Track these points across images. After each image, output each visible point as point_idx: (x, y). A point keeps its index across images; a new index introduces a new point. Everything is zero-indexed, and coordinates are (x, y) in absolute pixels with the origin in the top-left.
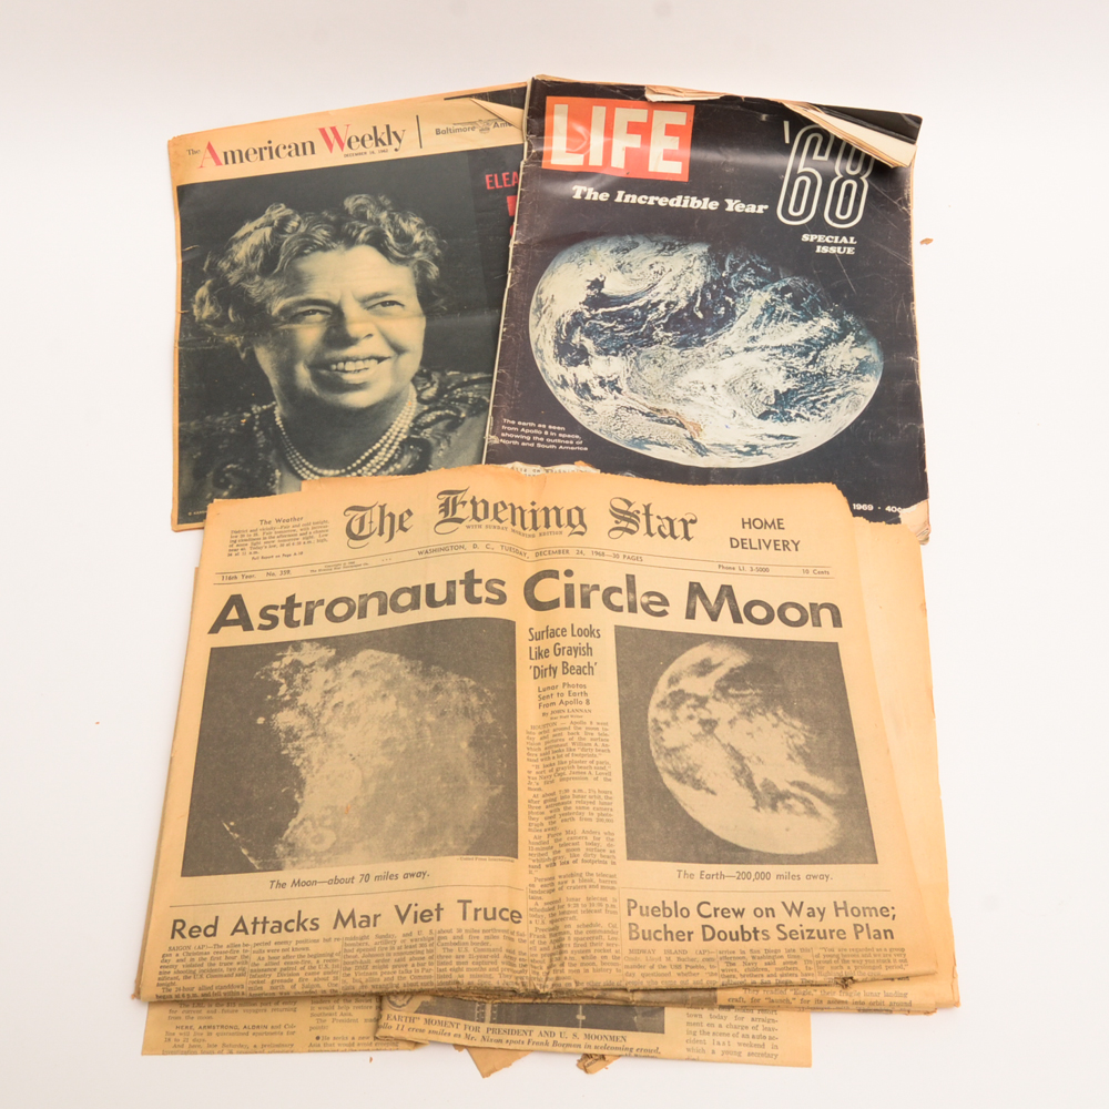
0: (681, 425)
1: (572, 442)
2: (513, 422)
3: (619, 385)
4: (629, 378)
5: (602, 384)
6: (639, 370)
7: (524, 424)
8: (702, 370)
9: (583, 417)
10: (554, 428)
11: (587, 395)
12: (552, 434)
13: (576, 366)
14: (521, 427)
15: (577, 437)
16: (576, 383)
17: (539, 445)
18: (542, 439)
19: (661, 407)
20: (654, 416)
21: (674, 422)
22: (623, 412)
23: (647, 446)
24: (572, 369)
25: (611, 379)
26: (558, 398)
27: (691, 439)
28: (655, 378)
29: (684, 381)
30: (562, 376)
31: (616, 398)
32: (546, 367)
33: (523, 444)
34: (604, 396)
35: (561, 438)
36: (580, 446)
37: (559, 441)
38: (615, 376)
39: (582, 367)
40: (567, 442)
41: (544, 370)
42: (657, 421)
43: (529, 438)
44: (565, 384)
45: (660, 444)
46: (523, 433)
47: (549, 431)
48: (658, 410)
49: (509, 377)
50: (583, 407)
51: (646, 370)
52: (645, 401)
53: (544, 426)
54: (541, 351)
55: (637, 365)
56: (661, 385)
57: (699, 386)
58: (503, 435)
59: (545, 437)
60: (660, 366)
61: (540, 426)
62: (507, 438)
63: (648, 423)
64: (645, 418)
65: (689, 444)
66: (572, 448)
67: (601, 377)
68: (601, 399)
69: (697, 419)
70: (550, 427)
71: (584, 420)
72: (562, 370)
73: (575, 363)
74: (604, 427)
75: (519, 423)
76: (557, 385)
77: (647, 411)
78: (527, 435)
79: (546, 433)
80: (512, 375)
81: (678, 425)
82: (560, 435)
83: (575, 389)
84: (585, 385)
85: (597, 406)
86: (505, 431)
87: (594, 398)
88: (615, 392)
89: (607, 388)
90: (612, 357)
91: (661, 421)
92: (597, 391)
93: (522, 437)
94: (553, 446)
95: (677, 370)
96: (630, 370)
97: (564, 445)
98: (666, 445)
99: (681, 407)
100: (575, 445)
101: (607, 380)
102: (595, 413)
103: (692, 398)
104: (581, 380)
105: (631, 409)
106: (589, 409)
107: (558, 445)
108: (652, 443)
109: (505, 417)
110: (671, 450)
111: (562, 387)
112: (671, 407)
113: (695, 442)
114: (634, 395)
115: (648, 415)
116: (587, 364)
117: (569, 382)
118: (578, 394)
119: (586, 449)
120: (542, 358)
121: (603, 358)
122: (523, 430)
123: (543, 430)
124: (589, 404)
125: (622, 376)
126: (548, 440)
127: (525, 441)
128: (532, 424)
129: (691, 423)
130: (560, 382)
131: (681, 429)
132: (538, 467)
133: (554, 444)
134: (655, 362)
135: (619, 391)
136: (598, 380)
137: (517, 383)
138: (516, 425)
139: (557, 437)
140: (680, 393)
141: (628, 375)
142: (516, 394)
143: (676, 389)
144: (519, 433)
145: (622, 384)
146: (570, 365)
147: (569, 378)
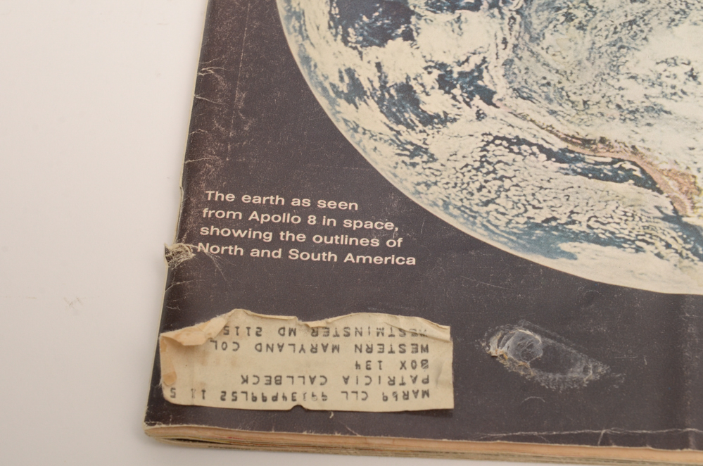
0: (646, 182)
1: (376, 243)
2: (230, 197)
3: (486, 81)
4: (508, 63)
5: (445, 83)
6: (532, 39)
7: (258, 200)
8: (684, 28)
9: (402, 171)
10: (332, 204)
11: (410, 116)
12: (326, 221)
13: (382, 44)
14: (248, 208)
15: (389, 226)
16: (383, 87)
17: (294, 254)
18: (301, 237)
19: (593, 133)
20: (577, 159)
21: (629, 176)
22: (498, 152)
23: (566, 246)
24: (373, 53)
25: (467, 68)
26: (341, 127)
27: (675, 218)
28: (571, 58)
29: (642, 60)
30: (350, 72)
31: (480, 116)
32: (311, 52)
33: (255, 253)
34: (452, 113)
35: (350, 232)
36: (397, 252)
37: (345, 240)
38: (476, 60)
39: (396, 45)
40: (364, 242)
41: (306, 60)
42: (584, 173)
43: (268, 237)
44: (356, 92)
45: (597, 241)
46: (255, 225)
47: (320, 213)
48: (586, 142)
49: (223, 85)
50: (401, 145)
51: (549, 39)
52: (550, 120)
53: (307, 203)
54: (300, 16)
55: (527, 26)
56: (588, 76)
57: (681, 71)
58: (205, 231)
59: (310, 231)
60: (581, 27)
61: (296, 202)
62: (213, 239)
63: (562, 181)
64: (553, 165)
65: (669, 232)
66: (378, 260)
67: (442, 66)
68: (444, 120)
69: (684, 160)
70: (322, 204)
71: (405, 179)
72: (349, 58)
73: (381, 37)
74: (456, 196)
75: (246, 198)
76: (338, 94)
77: (558, 145)
78: (264, 227)
79: (312, 220)
80: (230, 78)
81: (639, 182)
82: (347, 223)
83: (380, 101)
84: (406, 90)
85: (438, 142)
86: (209, 222)
87: (428, 120)
88: (477, 101)
89: (457, 91)
90: (466, 14)
91: (594, 173)
92: (435, 102)
93: (252, 234)
94: (331, 256)
95: (624, 34)
96: (511, 41)
97: (356, 250)
98: (614, 241)
99: (643, 130)
100: (384, 251)
101: (457, 70)
102: (432, 158)
103: (667, 104)
104: (395, 78)
105: (520, 142)
106: (418, 150)
107: (341, 250)
108: (576, 237)
109: (211, 186)
110: (624, 256)
111: (350, 100)
112: (617, 132)
113: (686, 227)
114: (524, 106)
115: (560, 157)
116: (408, 36)
117: (366, 85)
118: (389, 114)
119: (412, 261)
120: (301, 31)
121: (446, 17)
122: (254, 215)
123: (304, 212)
124: (415, 138)
125: (491, 58)
126: (318, 239)
127: (259, 244)
128: (276, 200)
129: (671, 174)
130: (344, 88)
131: (648, 194)
132: (292, 321)
133: (333, 248)
134: (569, 17)
135: (488, 96)
136: (436, 73)
137: (240, 95)
138: (237, 205)
139: (340, 230)
140: (635, 93)
141: (506, 54)
142: (238, 126)
143: (624, 82)
144: (245, 224)
145: (494, 78)
146: (367, 43)
147: (366, 75)
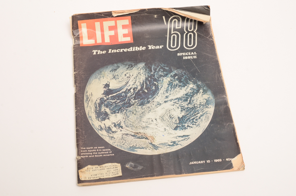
0: (147, 138)
1: (108, 153)
2: (85, 148)
3: (121, 125)
4: (124, 121)
5: (115, 126)
6: (128, 117)
7: (89, 148)
8: (150, 113)
9: (110, 141)
10: (100, 147)
11: (110, 132)
12: (100, 150)
13: (104, 120)
14: (88, 150)
15: (109, 150)
16: (106, 128)
17: (96, 156)
18: (96, 153)
19: (138, 132)
20: (136, 136)
21: (144, 138)
22: (124, 136)
23: (136, 150)
24: (103, 122)
25: (118, 123)
26: (100, 135)
27: (151, 144)
28: (134, 120)
29: (145, 119)
30: (100, 126)
31: (121, 131)
32: (93, 123)
33: (90, 156)
34: (117, 131)
35: (104, 151)
36: (111, 153)
37: (103, 153)
38: (119, 122)
39: (107, 120)
40: (106, 153)
41: (93, 124)
42: (137, 138)
43: (91, 154)
44: (101, 129)
45: (140, 148)
46: (89, 152)
47: (99, 149)
48: (137, 133)
49: (81, 130)
50: (110, 137)
51: (130, 117)
52: (132, 130)
53: (97, 148)
54: (91, 117)
55: (127, 115)
56: (137, 122)
57: (150, 120)
58: (82, 154)
59: (98, 152)
60: (135, 114)
61: (95, 148)
62: (83, 155)
63: (134, 140)
64: (133, 137)
65: (150, 146)
66: (108, 155)
67: (114, 123)
68: (116, 132)
69: (152, 134)
70: (99, 148)
71: (111, 142)
72: (100, 123)
73: (104, 119)
74: (119, 144)
75: (87, 148)
76: (99, 129)
77: (133, 134)
78: (91, 152)
79: (98, 150)
80: (81, 129)
81: (146, 139)
82: (103, 150)
83: (105, 130)
84: (109, 128)
85: (115, 135)
86: (82, 153)
87: (113, 132)
88: (120, 128)
89: (117, 127)
90: (117, 114)
91: (139, 138)
92: (114, 129)
93: (89, 154)
94: (101, 155)
95: (142, 115)
96: (124, 118)
97: (105, 154)
98: (143, 148)
99: (145, 130)
100: (109, 154)
101: (117, 123)
102: (115, 138)
103: (149, 126)
104: (107, 126)
105: (127, 134)
106: (112, 137)
107: (103, 154)
108: (137, 148)
109: (81, 147)
110: (144, 150)
111: (101, 130)
112: (142, 131)
113: (153, 145)
114: (127, 128)
115: (134, 136)
116: (108, 119)
117: (103, 128)
118: (107, 132)
119: (113, 155)
120: (91, 120)
121: (114, 115)
122: (89, 151)
123: (96, 149)
124: (111, 135)
125: (122, 121)
126: (99, 153)
127: (90, 155)
128: (92, 148)
129: (150, 137)
130: (99, 128)
131: (147, 140)
132: (97, 166)
133: (101, 154)
134: (133, 113)
135: (122, 127)
136: (114, 124)
137: (84, 132)
138: (86, 149)
139: (102, 151)
140: (144, 124)
141: (124, 120)
142: (84, 137)
143: (142, 123)
144: (88, 152)
145: (122, 124)
146: (102, 120)
147: (103, 126)
